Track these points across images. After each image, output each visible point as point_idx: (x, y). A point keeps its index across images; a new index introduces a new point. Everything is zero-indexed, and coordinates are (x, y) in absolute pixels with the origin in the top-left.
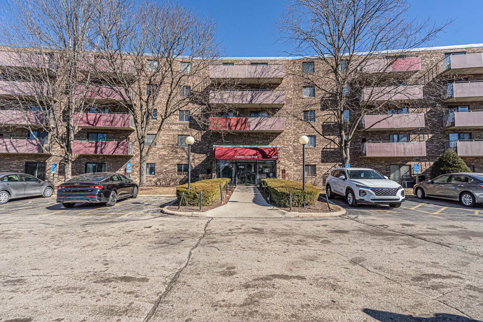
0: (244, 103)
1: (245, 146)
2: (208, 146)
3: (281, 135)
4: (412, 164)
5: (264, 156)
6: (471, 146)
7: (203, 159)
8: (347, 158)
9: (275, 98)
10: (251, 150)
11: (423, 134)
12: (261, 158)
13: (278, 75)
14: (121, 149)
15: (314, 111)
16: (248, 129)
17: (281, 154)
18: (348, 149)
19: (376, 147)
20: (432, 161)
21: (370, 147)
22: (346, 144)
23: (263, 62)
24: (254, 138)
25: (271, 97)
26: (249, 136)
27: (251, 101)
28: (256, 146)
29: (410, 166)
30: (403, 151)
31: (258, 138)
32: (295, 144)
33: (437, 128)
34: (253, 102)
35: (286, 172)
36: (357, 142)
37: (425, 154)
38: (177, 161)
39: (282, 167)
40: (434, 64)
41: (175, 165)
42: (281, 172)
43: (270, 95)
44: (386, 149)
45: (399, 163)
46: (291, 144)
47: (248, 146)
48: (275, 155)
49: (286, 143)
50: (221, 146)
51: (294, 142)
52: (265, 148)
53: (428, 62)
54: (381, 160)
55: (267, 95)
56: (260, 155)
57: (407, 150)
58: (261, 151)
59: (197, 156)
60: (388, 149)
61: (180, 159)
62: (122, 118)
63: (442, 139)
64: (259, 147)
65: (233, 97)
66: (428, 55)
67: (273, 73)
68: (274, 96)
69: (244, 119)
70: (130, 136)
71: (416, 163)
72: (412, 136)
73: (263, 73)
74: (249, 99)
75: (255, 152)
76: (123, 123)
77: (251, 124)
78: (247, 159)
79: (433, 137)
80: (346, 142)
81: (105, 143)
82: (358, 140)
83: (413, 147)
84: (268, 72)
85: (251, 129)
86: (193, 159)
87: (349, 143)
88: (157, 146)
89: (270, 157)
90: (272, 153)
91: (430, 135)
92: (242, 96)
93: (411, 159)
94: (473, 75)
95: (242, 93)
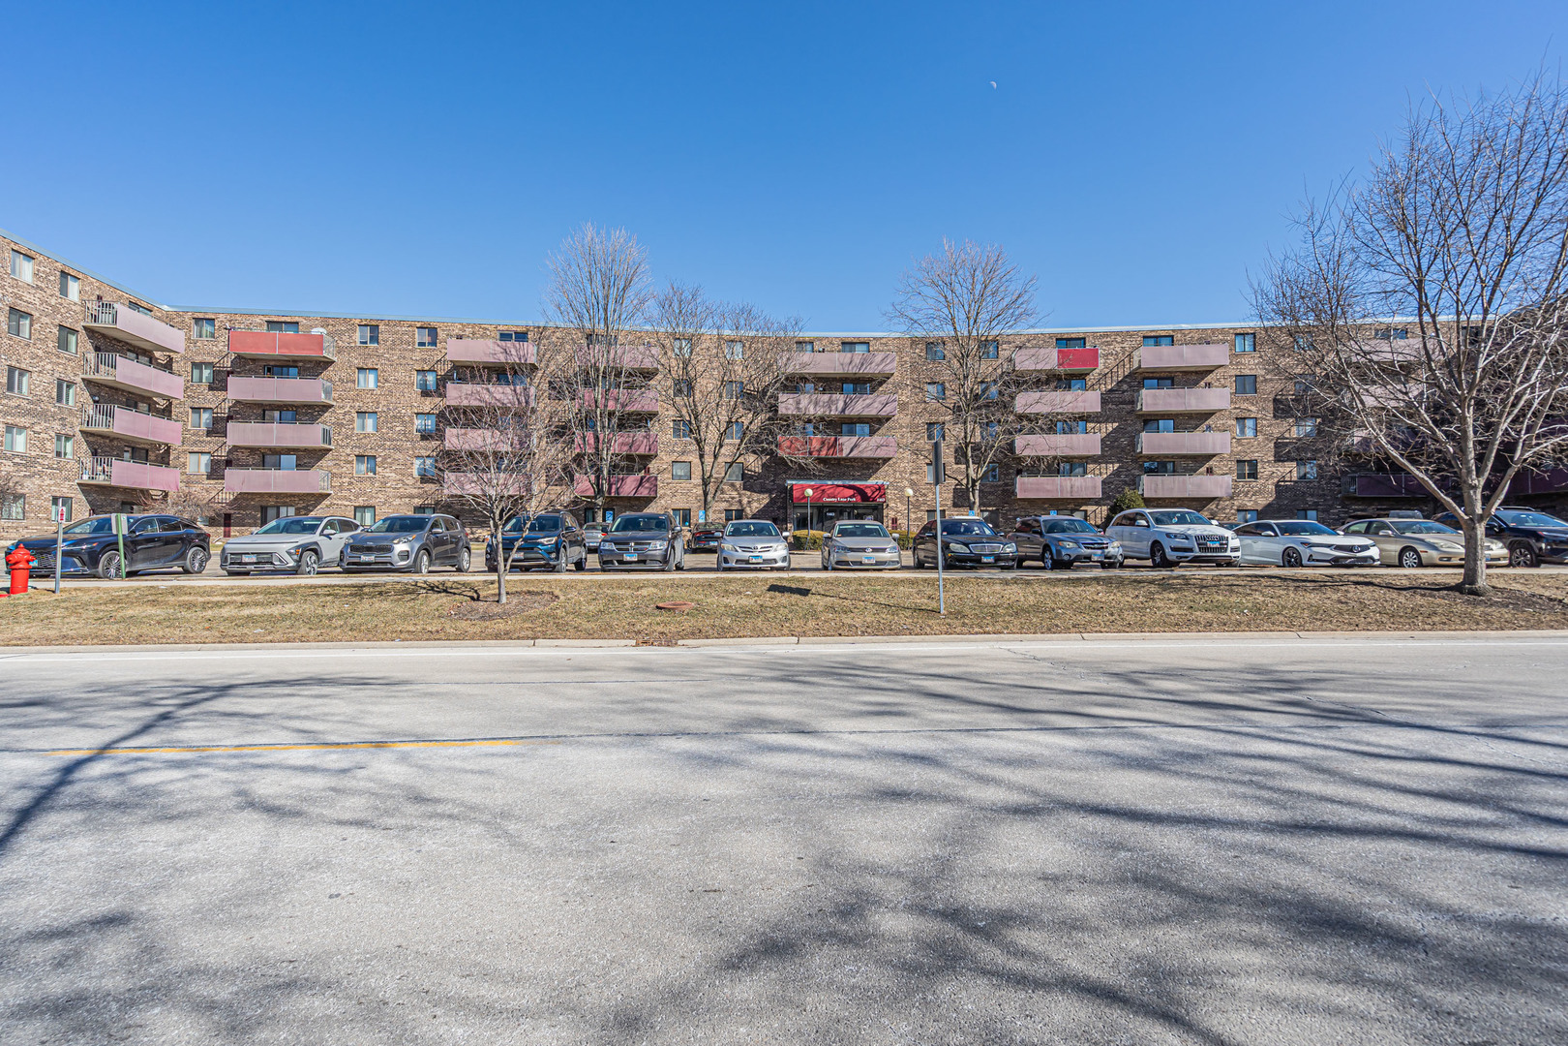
0: (832, 413)
1: (836, 483)
2: (773, 481)
3: (891, 462)
4: (1090, 508)
5: (865, 497)
6: (1162, 483)
7: (766, 501)
8: (974, 503)
9: (880, 407)
10: (846, 490)
11: (1107, 463)
12: (860, 501)
13: (887, 368)
14: (647, 488)
15: (944, 423)
16: (838, 455)
17: (890, 493)
18: (977, 492)
19: (1031, 484)
20: (1104, 505)
21: (1022, 484)
22: (973, 485)
23: (862, 340)
24: (848, 467)
25: (876, 405)
26: (839, 464)
27: (843, 410)
28: (852, 483)
29: (1086, 511)
30: (1069, 489)
31: (853, 466)
32: (914, 477)
33: (1127, 454)
34: (847, 412)
35: (899, 522)
36: (1009, 474)
37: (1099, 495)
38: (724, 505)
39: (892, 514)
40: (1127, 354)
41: (720, 512)
42: (890, 522)
43: (874, 401)
44: (1046, 486)
45: (1070, 506)
46: (907, 476)
47: (840, 483)
48: (881, 497)
49: (898, 474)
50: (801, 482)
51: (911, 473)
52: (867, 487)
53: (1118, 350)
54: (1044, 503)
55: (868, 401)
56: (859, 497)
57: (1075, 489)
58: (860, 491)
59: (755, 496)
60: (1049, 487)
61: (727, 501)
62: (645, 440)
63: (1133, 471)
64: (857, 483)
65: (816, 404)
66: (1119, 339)
67: (878, 365)
68: (880, 402)
69: (833, 438)
70: (650, 466)
71: (1095, 507)
72: (1090, 467)
73: (862, 364)
74: (840, 409)
75: (851, 492)
76: (648, 448)
77: (844, 447)
78: (839, 502)
79: (1119, 467)
80: (974, 481)
81: (623, 480)
82: (1011, 471)
83: (1084, 484)
84: (871, 363)
85: (844, 455)
86: (749, 502)
87: (977, 484)
88: (692, 480)
89: (874, 500)
90: (876, 493)
91: (1117, 466)
92: (830, 402)
93: (1087, 501)
94: (1181, 372)
95: (830, 397)
